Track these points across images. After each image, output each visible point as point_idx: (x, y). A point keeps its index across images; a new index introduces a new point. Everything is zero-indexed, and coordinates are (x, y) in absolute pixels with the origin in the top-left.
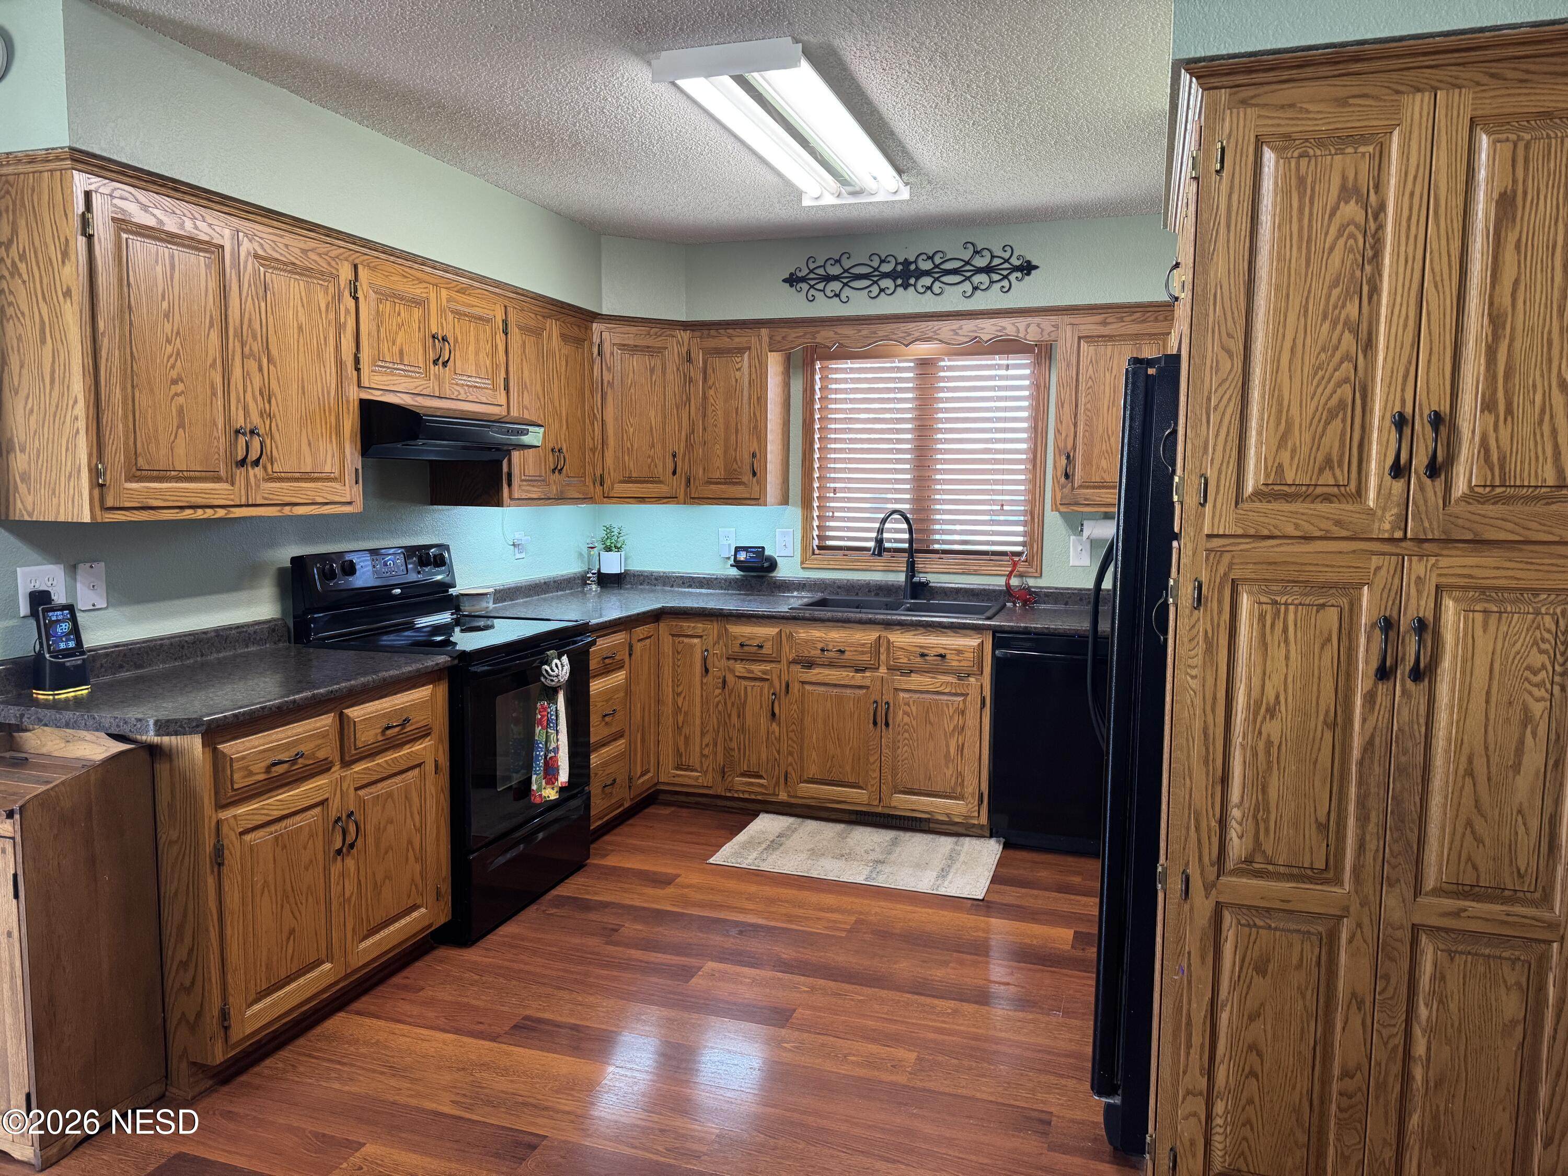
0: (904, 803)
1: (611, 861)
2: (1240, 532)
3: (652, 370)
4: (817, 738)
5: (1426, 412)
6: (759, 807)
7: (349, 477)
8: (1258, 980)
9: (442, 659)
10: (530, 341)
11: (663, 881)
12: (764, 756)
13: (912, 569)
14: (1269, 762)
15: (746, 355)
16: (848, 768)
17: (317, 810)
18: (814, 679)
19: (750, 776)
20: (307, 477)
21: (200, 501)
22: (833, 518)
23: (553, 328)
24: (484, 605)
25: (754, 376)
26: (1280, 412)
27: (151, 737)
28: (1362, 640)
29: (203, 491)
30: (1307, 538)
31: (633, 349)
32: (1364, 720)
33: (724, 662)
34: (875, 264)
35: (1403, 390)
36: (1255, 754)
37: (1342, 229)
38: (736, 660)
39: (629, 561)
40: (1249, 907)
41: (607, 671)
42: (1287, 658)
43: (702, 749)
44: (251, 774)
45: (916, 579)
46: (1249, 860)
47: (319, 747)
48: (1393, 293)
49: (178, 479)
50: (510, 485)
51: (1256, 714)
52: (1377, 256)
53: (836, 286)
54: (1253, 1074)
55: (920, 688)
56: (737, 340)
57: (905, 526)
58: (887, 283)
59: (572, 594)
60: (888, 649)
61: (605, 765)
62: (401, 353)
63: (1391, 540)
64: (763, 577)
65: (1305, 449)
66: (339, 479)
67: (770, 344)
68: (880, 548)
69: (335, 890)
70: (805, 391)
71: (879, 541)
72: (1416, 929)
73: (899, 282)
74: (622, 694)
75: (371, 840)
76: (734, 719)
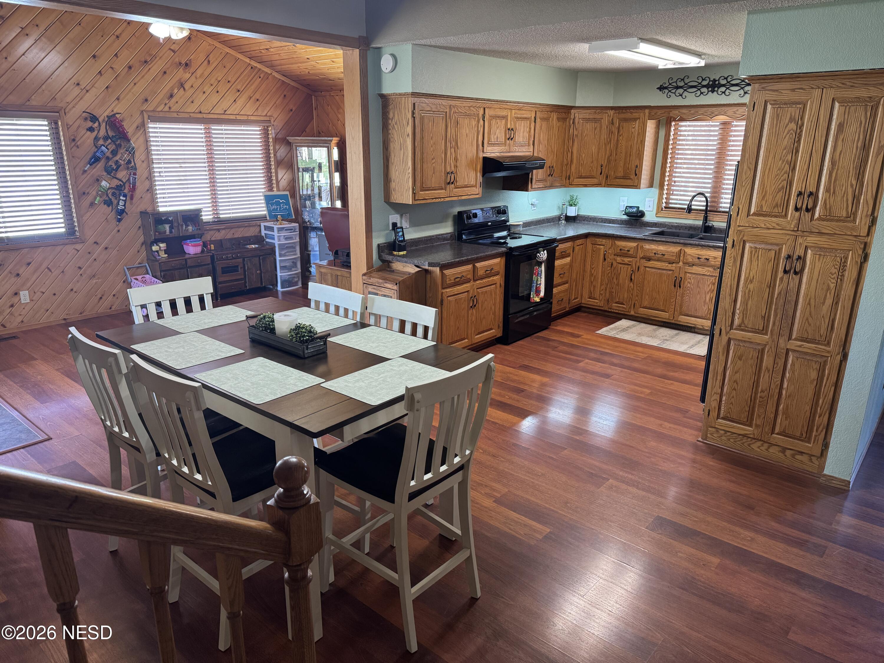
0: (684, 320)
1: (559, 328)
2: (747, 225)
3: (595, 129)
4: (649, 291)
5: (808, 191)
6: (622, 316)
7: (478, 185)
8: (739, 362)
9: (504, 249)
10: (544, 124)
11: (578, 336)
12: (626, 296)
13: (706, 219)
14: (749, 297)
15: (638, 121)
16: (661, 304)
17: (466, 293)
18: (650, 266)
19: (619, 304)
20: (466, 186)
21: (437, 196)
22: (673, 194)
23: (555, 116)
24: (519, 229)
25: (640, 131)
26: (763, 188)
27: (426, 267)
28: (782, 261)
29: (439, 193)
30: (769, 229)
31: (588, 120)
32: (779, 286)
33: (612, 257)
34: (700, 81)
35: (802, 184)
36: (745, 294)
37: (789, 131)
38: (618, 256)
39: (580, 210)
40: (739, 340)
41: (563, 257)
42: (758, 265)
43: (600, 291)
44: (450, 280)
45: (707, 224)
46: (740, 326)
47: (468, 274)
48: (802, 153)
49: (432, 190)
50: (531, 183)
51: (747, 282)
52: (799, 140)
53: (680, 91)
54: (734, 389)
55: (696, 272)
56: (634, 114)
57: (704, 199)
58: (704, 90)
59: (553, 224)
60: (684, 255)
61: (559, 293)
62: (497, 138)
63: (793, 231)
64: (638, 220)
65: (770, 201)
66: (475, 186)
67: (649, 116)
68: (689, 210)
69: (470, 318)
70: (666, 135)
71: (689, 206)
72: (788, 351)
73: (710, 89)
74: (568, 266)
75: (480, 305)
76: (615, 280)
